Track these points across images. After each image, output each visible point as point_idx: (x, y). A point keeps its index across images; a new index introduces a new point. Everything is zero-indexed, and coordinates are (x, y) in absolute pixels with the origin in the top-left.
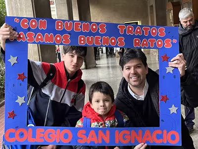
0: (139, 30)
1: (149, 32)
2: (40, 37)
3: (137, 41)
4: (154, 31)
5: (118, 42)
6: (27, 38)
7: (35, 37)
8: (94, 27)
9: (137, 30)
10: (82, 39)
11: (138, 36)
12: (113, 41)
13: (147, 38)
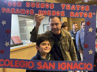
0: (73, 7)
1: (80, 8)
2: (18, 11)
3: (72, 14)
4: (83, 8)
5: (60, 14)
6: (11, 11)
7: (15, 11)
8: (47, 5)
9: (72, 7)
10: (41, 12)
11: (73, 11)
12: (58, 13)
13: (78, 11)
